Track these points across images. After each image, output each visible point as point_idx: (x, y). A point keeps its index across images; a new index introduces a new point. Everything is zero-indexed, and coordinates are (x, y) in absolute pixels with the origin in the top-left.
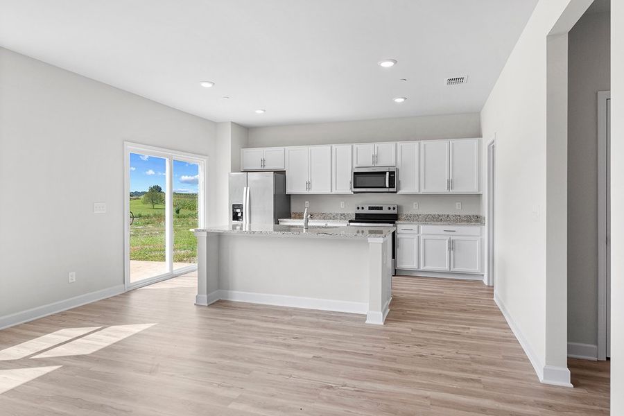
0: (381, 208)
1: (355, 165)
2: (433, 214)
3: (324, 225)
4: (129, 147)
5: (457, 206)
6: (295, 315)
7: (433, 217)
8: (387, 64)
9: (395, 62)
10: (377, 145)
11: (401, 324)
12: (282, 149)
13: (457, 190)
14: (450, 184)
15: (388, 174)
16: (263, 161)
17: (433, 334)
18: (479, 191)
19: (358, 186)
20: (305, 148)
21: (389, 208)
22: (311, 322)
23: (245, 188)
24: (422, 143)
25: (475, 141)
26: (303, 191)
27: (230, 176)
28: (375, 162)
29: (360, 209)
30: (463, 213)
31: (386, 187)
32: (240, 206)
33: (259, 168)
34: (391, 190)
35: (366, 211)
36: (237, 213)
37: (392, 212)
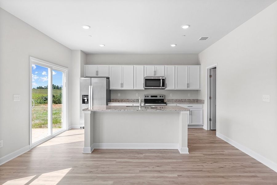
0: (156, 96)
1: (145, 76)
2: (179, 98)
3: (131, 105)
4: (32, 60)
5: (189, 95)
6: (144, 153)
7: (179, 100)
8: (185, 27)
9: (189, 26)
10: (156, 66)
11: (196, 152)
12: (108, 66)
13: (190, 88)
14: (188, 85)
15: (161, 80)
16: (97, 72)
17: (214, 156)
18: (200, 88)
19: (147, 85)
20: (120, 66)
21: (160, 96)
22: (156, 156)
23: (90, 86)
24: (176, 66)
25: (198, 67)
26: (120, 88)
27: (80, 79)
28: (155, 74)
29: (147, 97)
30: (191, 98)
31: (160, 87)
32: (87, 96)
33: (95, 75)
34: (163, 88)
35: (150, 98)
36: (84, 100)
37: (161, 98)
